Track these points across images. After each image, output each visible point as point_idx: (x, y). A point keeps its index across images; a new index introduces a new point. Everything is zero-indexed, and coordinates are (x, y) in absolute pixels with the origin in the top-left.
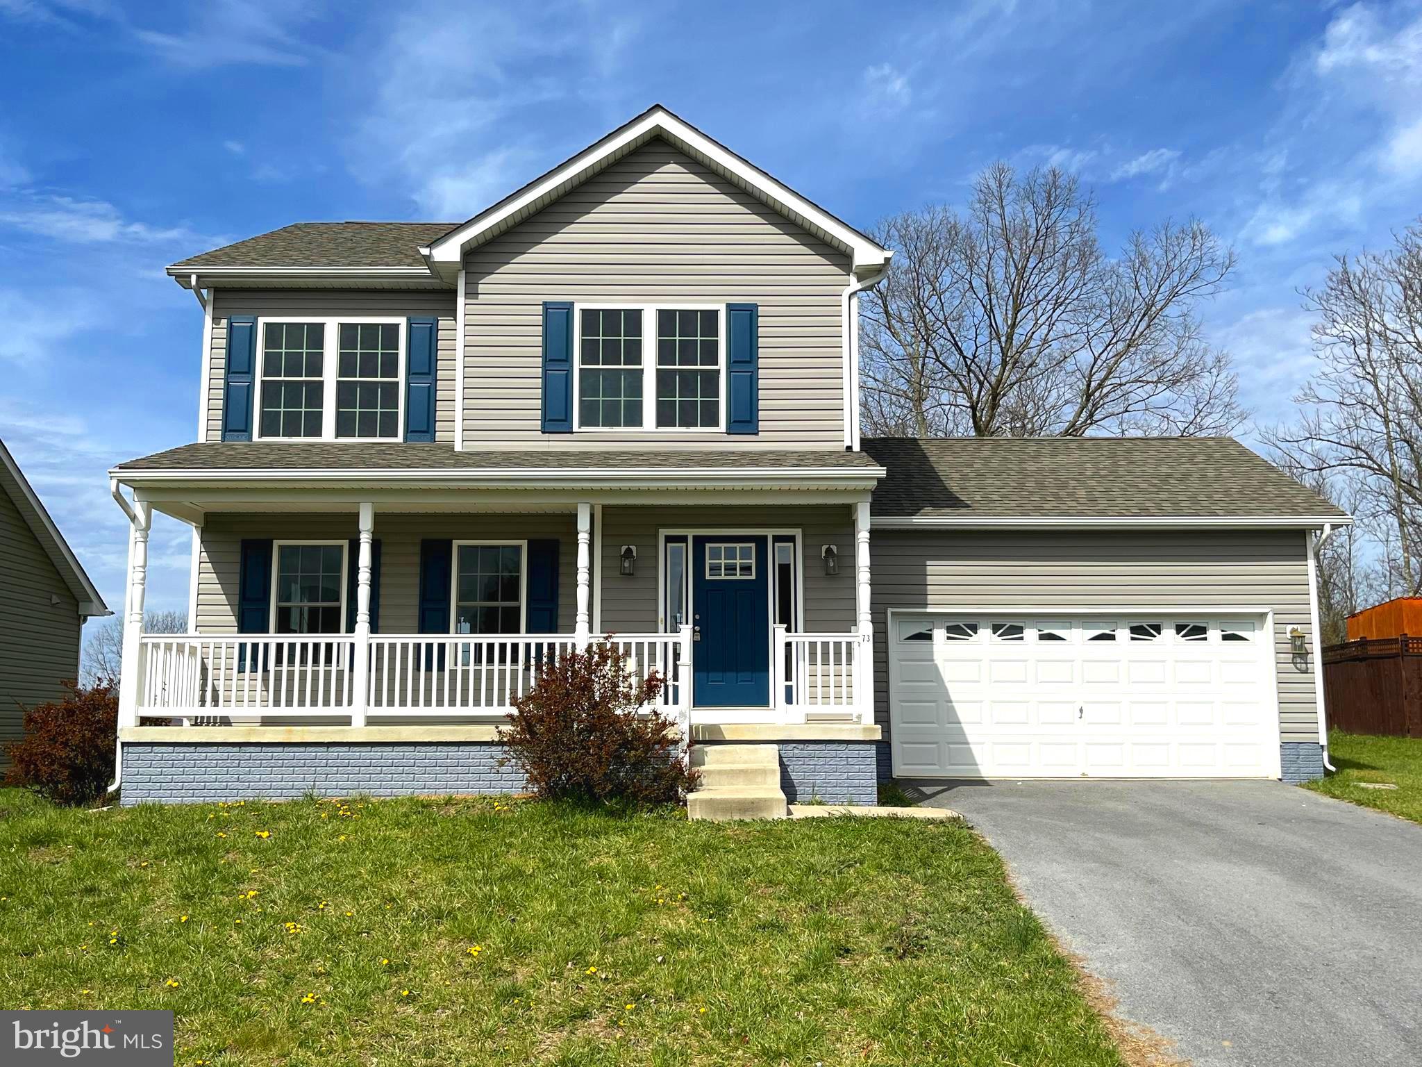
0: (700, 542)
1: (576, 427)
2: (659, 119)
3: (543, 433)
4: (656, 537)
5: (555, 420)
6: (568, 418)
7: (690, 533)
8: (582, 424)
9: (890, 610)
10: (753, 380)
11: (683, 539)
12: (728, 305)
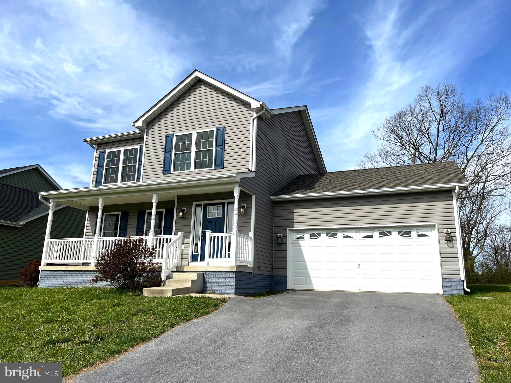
0: (206, 206)
1: (172, 172)
2: (197, 74)
3: (163, 174)
4: (192, 205)
5: (166, 171)
6: (170, 170)
7: (203, 203)
8: (174, 171)
9: (288, 229)
10: (223, 151)
11: (200, 205)
12: (216, 128)
